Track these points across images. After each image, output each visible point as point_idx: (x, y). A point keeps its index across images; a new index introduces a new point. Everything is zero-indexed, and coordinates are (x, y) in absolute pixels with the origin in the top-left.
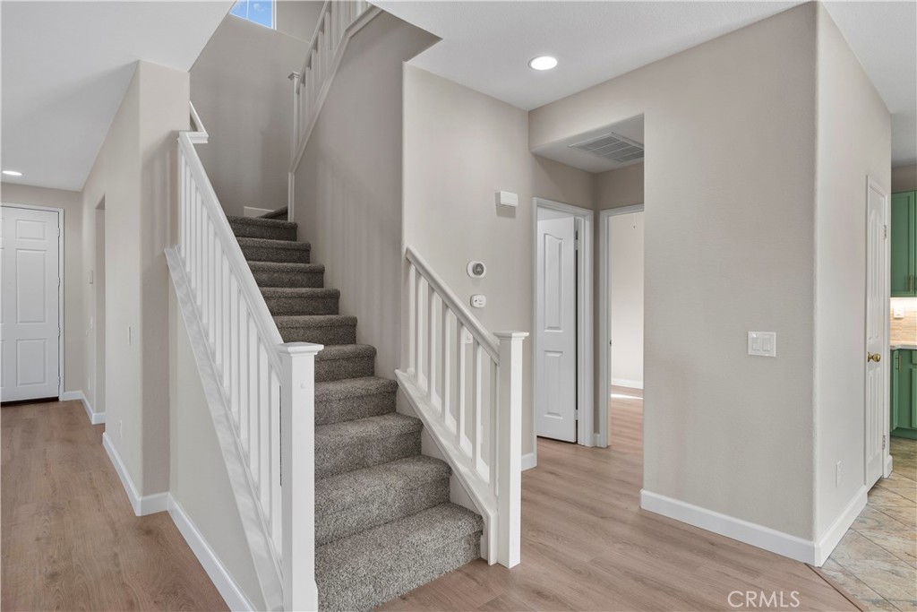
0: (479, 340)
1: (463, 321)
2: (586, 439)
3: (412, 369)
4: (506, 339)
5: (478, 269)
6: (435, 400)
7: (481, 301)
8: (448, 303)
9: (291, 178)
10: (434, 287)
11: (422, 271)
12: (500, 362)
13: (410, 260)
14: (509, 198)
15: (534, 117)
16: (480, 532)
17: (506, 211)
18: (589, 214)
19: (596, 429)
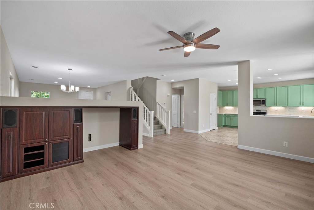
0: (165, 111)
1: (164, 110)
2: (179, 127)
3: (157, 115)
4: (168, 111)
5: (165, 103)
6: (160, 119)
7: (165, 107)
8: (162, 108)
9: (138, 90)
10: (160, 106)
11: (159, 104)
12: (168, 114)
13: (157, 103)
14: (169, 94)
15: (172, 83)
16: (165, 131)
17: (168, 96)
18: (180, 95)
19: (181, 125)
